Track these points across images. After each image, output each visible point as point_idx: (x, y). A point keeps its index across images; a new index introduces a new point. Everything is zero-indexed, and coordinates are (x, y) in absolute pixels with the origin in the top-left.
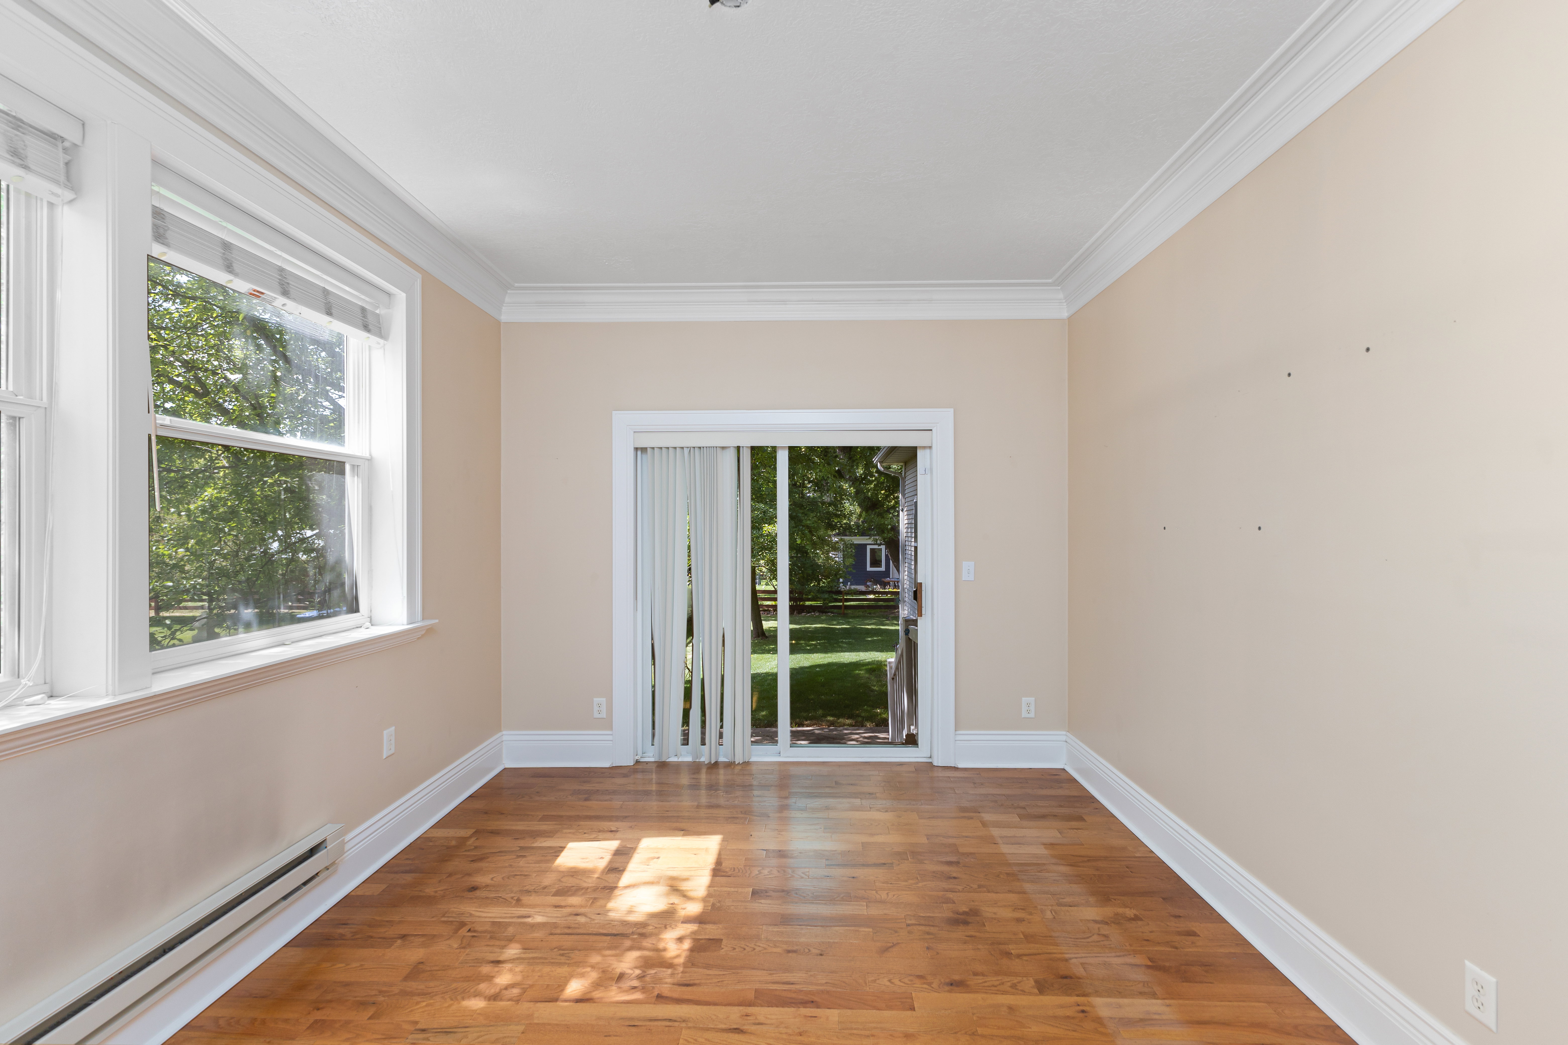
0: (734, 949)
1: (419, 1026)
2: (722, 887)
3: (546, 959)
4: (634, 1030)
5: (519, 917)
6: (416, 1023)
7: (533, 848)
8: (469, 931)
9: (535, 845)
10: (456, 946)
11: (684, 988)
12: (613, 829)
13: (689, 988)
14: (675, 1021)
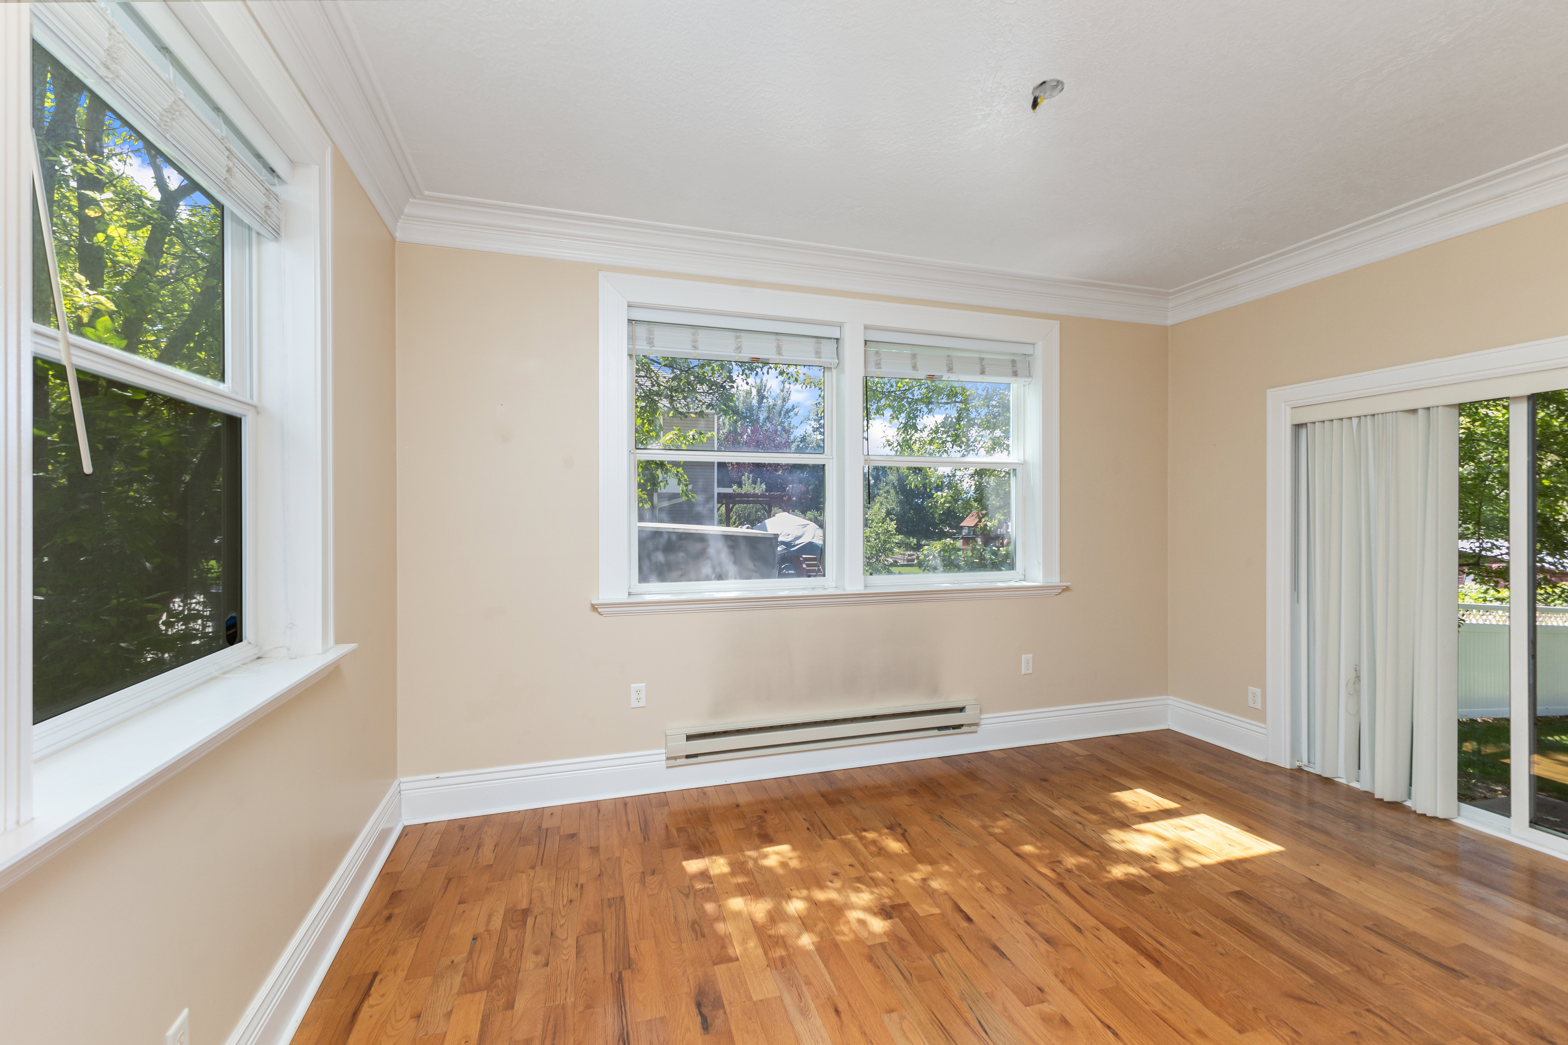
0: (1154, 902)
1: (942, 815)
2: (1215, 873)
3: (1031, 829)
4: (1024, 884)
5: (1047, 805)
6: (943, 813)
7: (1110, 779)
8: (1014, 796)
9: (1117, 779)
10: (999, 798)
11: (1082, 892)
12: (1188, 797)
13: (1085, 894)
14: (1051, 898)
